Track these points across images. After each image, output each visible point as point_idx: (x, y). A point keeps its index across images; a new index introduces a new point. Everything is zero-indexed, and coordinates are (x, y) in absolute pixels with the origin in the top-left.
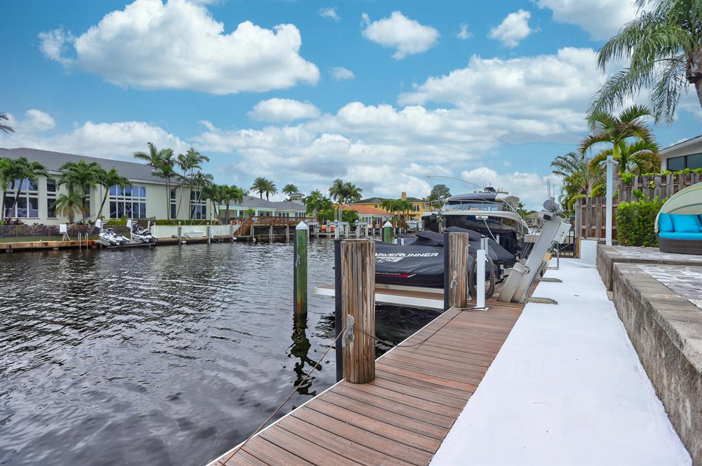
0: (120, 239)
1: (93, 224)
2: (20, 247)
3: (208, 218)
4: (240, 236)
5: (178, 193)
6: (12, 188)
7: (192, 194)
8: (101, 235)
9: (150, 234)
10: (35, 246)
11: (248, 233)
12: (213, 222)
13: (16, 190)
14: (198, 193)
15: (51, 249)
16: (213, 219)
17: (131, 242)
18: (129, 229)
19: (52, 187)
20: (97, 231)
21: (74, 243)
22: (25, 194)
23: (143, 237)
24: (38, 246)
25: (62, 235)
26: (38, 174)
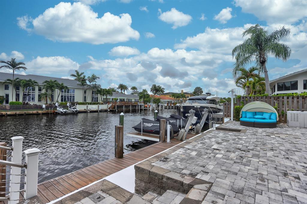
0: (65, 110)
1: (54, 104)
2: (29, 113)
3: (99, 102)
4: (111, 109)
5: (87, 92)
6: (26, 90)
7: (93, 92)
8: (58, 109)
9: (76, 109)
10: (34, 113)
11: (114, 108)
12: (101, 103)
13: (27, 91)
14: (95, 91)
15: (39, 114)
16: (101, 102)
17: (69, 112)
18: (68, 106)
19: (40, 90)
20: (56, 107)
21: (47, 112)
22: (30, 93)
23: (73, 110)
24: (35, 113)
25: (43, 109)
26: (35, 85)
